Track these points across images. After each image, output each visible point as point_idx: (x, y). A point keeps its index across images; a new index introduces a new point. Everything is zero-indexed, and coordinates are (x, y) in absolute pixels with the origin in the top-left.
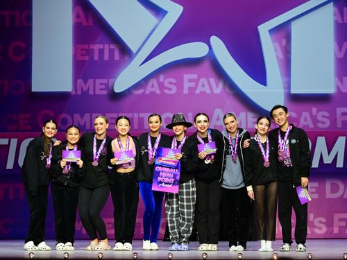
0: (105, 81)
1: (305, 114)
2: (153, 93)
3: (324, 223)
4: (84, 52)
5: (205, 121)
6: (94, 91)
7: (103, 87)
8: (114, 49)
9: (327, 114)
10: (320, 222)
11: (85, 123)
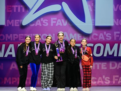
0: (18, 21)
1: (101, 34)
2: (38, 26)
3: (109, 79)
4: (10, 9)
5: (62, 36)
6: (14, 25)
7: (18, 23)
8: (22, 7)
9: (110, 34)
10: (108, 79)
11: (10, 38)
